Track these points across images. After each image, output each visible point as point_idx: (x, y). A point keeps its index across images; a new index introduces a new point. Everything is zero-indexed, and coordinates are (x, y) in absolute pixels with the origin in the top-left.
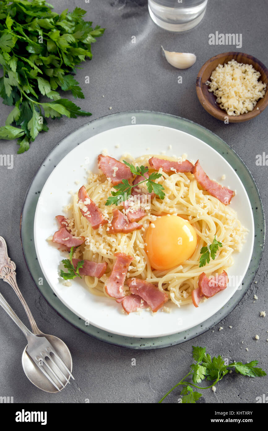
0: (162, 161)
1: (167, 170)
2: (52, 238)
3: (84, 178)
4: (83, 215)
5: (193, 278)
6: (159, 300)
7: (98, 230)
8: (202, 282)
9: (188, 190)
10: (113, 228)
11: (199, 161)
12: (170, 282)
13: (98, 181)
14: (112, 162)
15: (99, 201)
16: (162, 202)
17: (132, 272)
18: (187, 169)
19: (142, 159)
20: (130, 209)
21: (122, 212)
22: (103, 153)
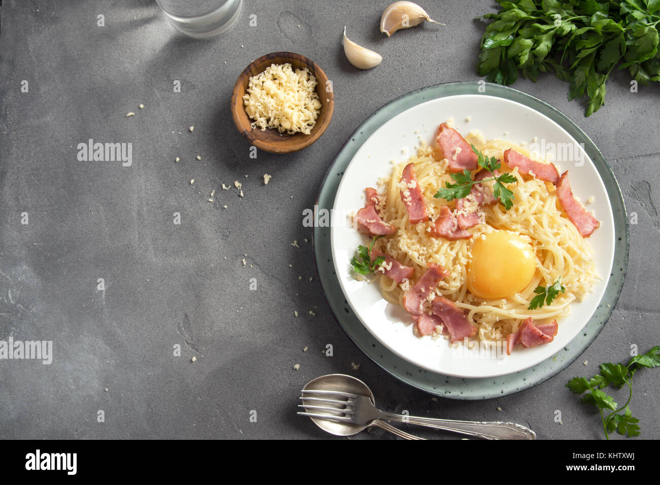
0: (519, 157)
1: (523, 173)
2: (354, 216)
3: (415, 148)
4: (402, 200)
5: (515, 319)
6: (464, 332)
7: (416, 226)
8: (525, 330)
9: (543, 206)
10: (435, 231)
11: (568, 173)
12: (484, 315)
13: (431, 156)
14: (456, 138)
15: (426, 186)
16: (505, 213)
17: (441, 288)
18: (550, 178)
19: (496, 145)
20: (464, 210)
21: (452, 211)
22: (448, 123)
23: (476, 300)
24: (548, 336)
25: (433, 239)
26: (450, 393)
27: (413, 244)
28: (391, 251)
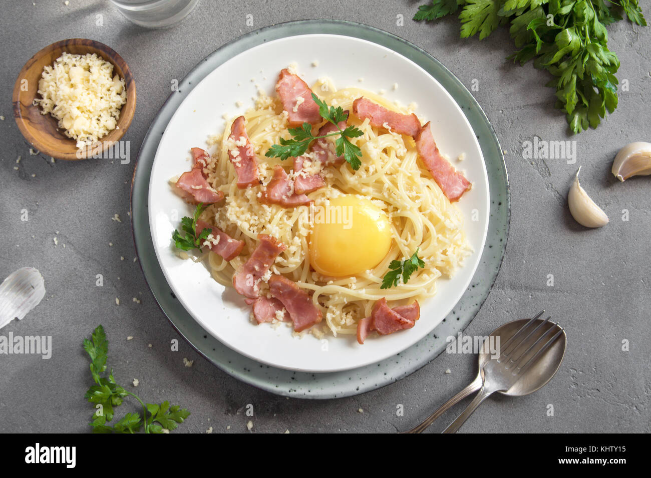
0: (374, 107)
1: (377, 125)
2: (176, 181)
3: (253, 99)
4: (231, 161)
5: (368, 301)
6: (308, 317)
7: (245, 191)
8: (378, 312)
9: (400, 165)
10: (266, 196)
11: (431, 125)
12: (331, 296)
13: (270, 108)
14: (299, 86)
15: (262, 144)
16: (354, 174)
17: (279, 265)
18: (410, 131)
19: (347, 94)
20: (303, 171)
21: (289, 173)
22: (290, 68)
23: (321, 279)
24: (408, 321)
25: (265, 206)
26: (295, 391)
27: (243, 213)
28: (220, 222)
